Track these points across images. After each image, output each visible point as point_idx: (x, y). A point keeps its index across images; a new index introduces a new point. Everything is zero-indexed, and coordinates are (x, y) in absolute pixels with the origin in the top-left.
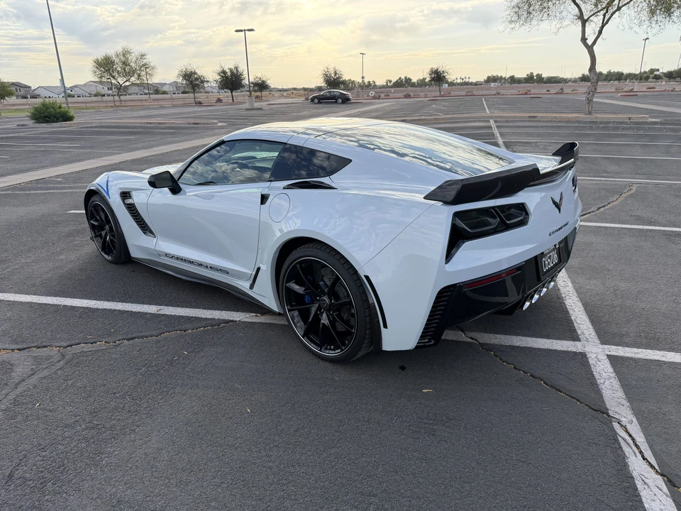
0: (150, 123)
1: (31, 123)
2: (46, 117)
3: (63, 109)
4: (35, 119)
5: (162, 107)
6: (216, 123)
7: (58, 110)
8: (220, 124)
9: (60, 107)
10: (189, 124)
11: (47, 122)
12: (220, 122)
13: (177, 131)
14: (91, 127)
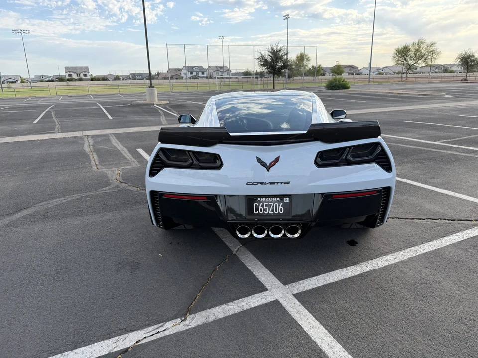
0: (392, 93)
1: (324, 90)
2: (333, 86)
3: (344, 82)
4: (328, 88)
5: (430, 82)
6: (444, 96)
7: (341, 82)
8: (446, 96)
9: (343, 81)
10: (419, 95)
11: (333, 89)
12: (447, 95)
13: (404, 100)
14: (352, 94)
